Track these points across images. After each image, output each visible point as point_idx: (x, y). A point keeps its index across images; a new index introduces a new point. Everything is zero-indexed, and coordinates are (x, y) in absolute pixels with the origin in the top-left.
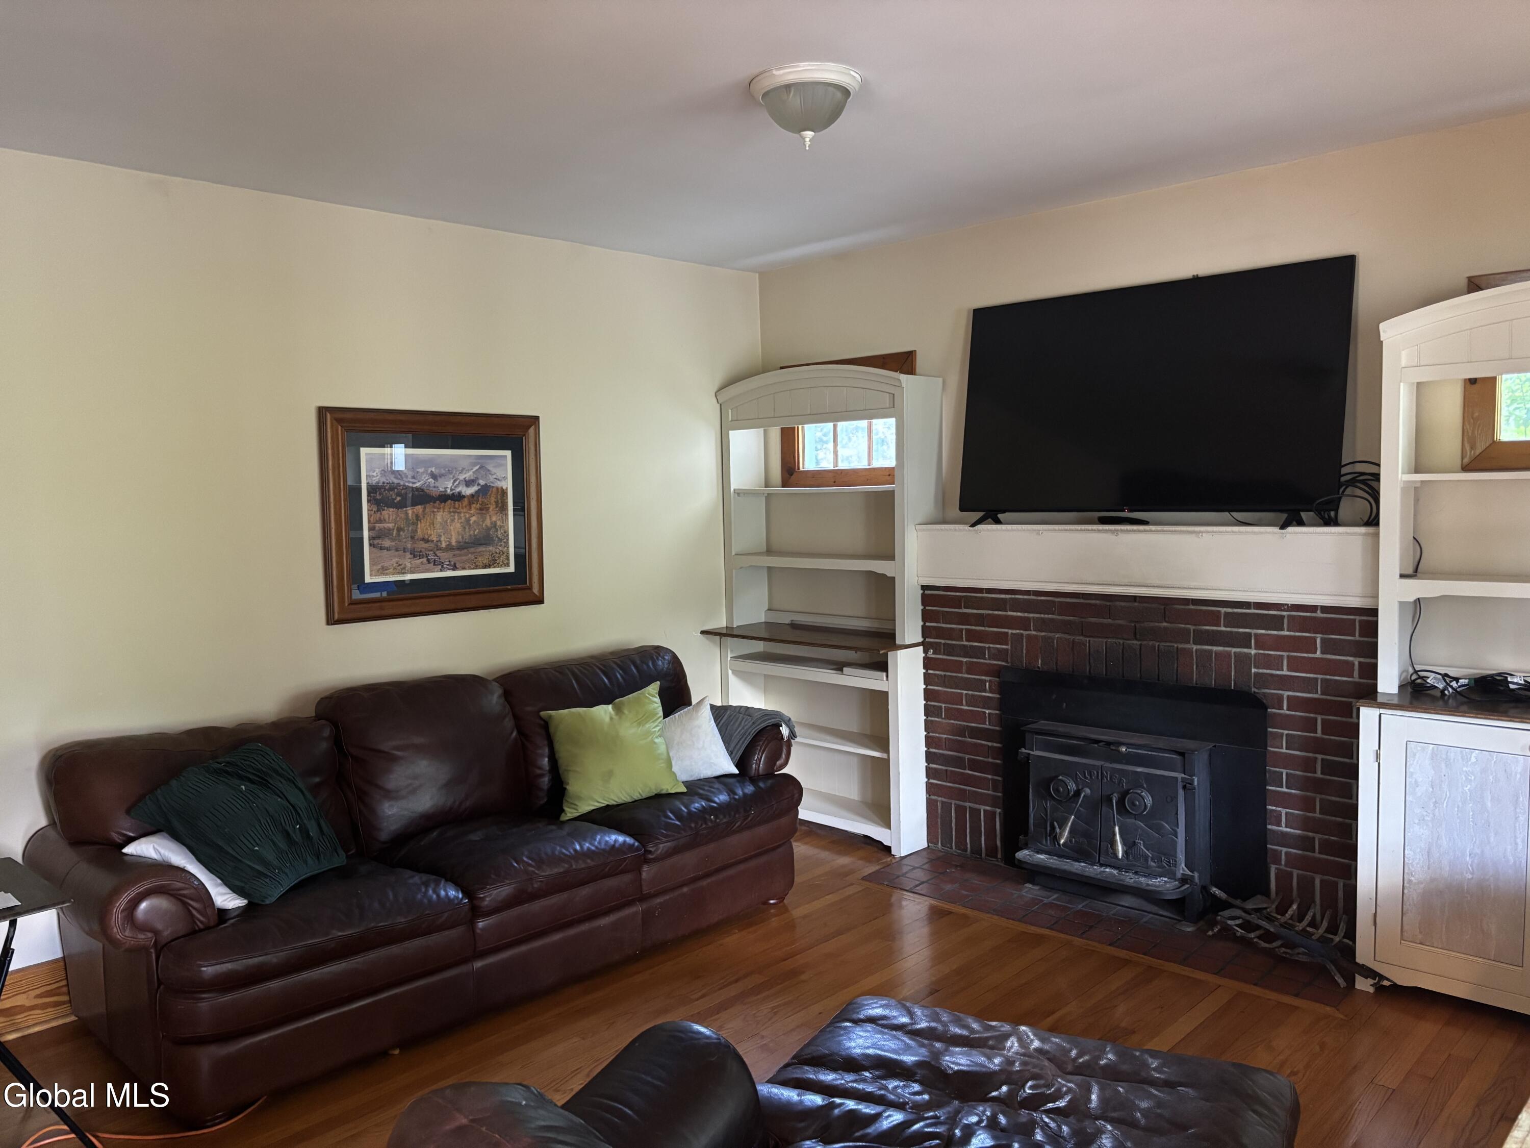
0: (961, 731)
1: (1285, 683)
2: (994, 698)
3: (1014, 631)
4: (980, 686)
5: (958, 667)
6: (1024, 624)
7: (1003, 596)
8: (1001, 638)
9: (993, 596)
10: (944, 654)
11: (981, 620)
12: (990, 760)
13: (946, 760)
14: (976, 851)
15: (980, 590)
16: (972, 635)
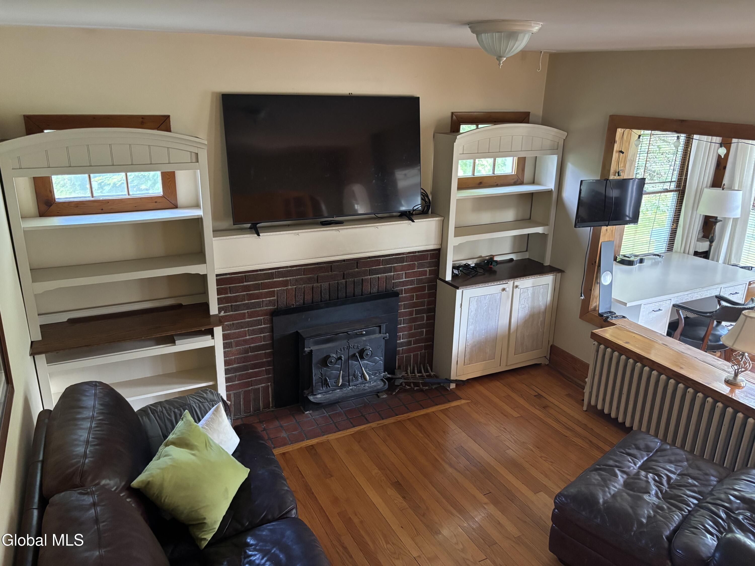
0: (246, 351)
1: (404, 284)
2: (267, 327)
3: (278, 289)
4: (259, 323)
5: (243, 316)
6: (285, 283)
7: (270, 271)
8: (272, 294)
9: (264, 272)
10: (232, 311)
11: (257, 287)
12: (264, 360)
13: (236, 370)
14: (257, 409)
15: (257, 271)
16: (251, 297)
